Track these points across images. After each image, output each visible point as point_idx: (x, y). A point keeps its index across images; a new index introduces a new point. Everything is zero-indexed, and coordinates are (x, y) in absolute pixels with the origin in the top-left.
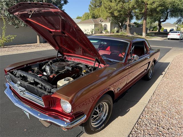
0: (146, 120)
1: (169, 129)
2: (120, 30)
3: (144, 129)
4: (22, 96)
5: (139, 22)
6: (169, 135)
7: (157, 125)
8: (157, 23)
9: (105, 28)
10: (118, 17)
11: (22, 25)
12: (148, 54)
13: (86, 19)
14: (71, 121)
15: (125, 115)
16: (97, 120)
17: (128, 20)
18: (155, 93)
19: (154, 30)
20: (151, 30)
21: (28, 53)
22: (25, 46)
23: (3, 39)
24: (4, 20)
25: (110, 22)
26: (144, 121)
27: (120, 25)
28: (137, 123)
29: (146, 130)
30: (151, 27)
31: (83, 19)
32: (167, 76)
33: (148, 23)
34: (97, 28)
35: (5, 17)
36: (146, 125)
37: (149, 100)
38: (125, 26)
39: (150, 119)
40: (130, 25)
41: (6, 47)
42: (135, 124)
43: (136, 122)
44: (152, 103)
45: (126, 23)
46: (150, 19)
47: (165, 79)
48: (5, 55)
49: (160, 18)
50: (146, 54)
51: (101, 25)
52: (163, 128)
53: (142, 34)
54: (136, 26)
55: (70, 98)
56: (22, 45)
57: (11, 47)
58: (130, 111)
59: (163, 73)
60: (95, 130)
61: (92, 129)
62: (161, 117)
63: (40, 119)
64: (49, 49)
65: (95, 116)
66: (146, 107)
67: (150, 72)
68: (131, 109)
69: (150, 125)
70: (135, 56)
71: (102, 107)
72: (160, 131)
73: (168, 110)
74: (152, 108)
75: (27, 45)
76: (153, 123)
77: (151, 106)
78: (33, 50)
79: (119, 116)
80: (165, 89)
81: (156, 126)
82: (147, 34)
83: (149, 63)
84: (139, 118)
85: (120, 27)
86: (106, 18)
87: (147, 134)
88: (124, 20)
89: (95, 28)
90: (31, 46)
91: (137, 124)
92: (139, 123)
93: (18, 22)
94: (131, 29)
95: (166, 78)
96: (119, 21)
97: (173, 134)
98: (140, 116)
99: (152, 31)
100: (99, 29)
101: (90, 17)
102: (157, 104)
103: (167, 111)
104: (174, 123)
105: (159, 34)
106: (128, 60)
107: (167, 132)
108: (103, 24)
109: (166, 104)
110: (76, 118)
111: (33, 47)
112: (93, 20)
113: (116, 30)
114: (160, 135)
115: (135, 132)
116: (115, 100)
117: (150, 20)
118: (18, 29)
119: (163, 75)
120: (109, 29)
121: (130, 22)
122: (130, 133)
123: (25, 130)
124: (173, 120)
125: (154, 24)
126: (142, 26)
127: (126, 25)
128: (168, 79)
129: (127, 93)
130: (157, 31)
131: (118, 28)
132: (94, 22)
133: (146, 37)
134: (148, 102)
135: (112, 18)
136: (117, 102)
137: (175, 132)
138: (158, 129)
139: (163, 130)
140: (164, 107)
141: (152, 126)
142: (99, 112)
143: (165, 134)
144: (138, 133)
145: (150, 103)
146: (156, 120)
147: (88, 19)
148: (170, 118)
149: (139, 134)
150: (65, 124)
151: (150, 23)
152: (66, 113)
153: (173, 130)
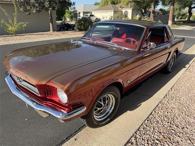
0: (158, 117)
1: (184, 128)
2: (143, 17)
3: (154, 126)
4: (19, 84)
5: (166, 8)
6: (183, 135)
7: (171, 123)
8: (187, 9)
9: (126, 15)
10: (141, 3)
11: (33, 11)
12: (169, 43)
13: (104, 5)
14: (68, 113)
15: (135, 110)
16: (101, 114)
17: (152, 6)
18: (173, 88)
19: (183, 18)
20: (179, 17)
21: (40, 42)
22: (37, 34)
23: (14, 27)
24: (15, 5)
25: (132, 8)
26: (156, 118)
27: (143, 11)
28: (148, 119)
29: (157, 128)
30: (179, 14)
31: (102, 5)
32: (191, 69)
33: (177, 9)
34: (117, 15)
35: (16, 3)
36: (158, 122)
37: (165, 95)
38: (148, 13)
39: (163, 116)
40: (154, 12)
41: (18, 35)
42: (145, 120)
43: (146, 118)
44: (169, 99)
45: (150, 10)
46: (179, 4)
47: (188, 73)
48: (17, 43)
49: (191, 4)
50: (167, 42)
51: (122, 12)
52: (176, 126)
53: (168, 22)
54: (162, 13)
55: (66, 87)
56: (35, 33)
57: (23, 35)
58: (141, 105)
59: (186, 66)
60: (98, 124)
61: (95, 123)
62: (177, 114)
63: (36, 109)
64: (62, 37)
65: (99, 109)
66: (160, 102)
67: (171, 65)
68: (142, 103)
69: (162, 122)
70: (152, 43)
71: (107, 100)
72: (173, 130)
73: (186, 107)
74: (168, 104)
75: (40, 33)
76: (166, 120)
77: (166, 102)
78: (46, 39)
79: (128, 110)
80: (186, 83)
81: (169, 124)
82: (174, 23)
83: (170, 53)
84: (151, 114)
85: (143, 14)
86: (127, 4)
87: (156, 131)
88: (148, 6)
89: (115, 15)
90: (43, 34)
91: (146, 121)
92: (150, 119)
93: (30, 8)
94: (156, 16)
95: (189, 71)
96: (142, 7)
97: (188, 133)
98: (152, 112)
99: (181, 19)
100: (119, 16)
101: (109, 3)
102: (174, 100)
103: (184, 108)
104: (191, 121)
105: (189, 23)
106: (143, 48)
107: (181, 131)
108: (124, 11)
109: (184, 101)
110: (74, 109)
111: (45, 36)
112: (112, 6)
113: (138, 17)
114: (172, 134)
115: (144, 128)
116: (123, 93)
117: (179, 6)
118: (31, 15)
119: (186, 69)
120: (130, 17)
121: (154, 8)
122: (138, 130)
123: (26, 119)
124: (190, 119)
125: (184, 10)
126: (168, 13)
127: (150, 12)
128: (191, 73)
129: (141, 86)
130: (187, 19)
131: (141, 15)
132: (114, 9)
133: (172, 26)
134: (164, 97)
135: (133, 3)
136: (128, 95)
137: (191, 131)
138: (171, 127)
139: (177, 129)
140: (182, 103)
141: (164, 123)
142: (103, 105)
143: (178, 134)
144: (146, 130)
145: (166, 98)
146: (170, 117)
147: (107, 5)
148: (187, 116)
149: (148, 132)
150: (61, 115)
151: (178, 10)
152: (63, 103)
153: (188, 130)
